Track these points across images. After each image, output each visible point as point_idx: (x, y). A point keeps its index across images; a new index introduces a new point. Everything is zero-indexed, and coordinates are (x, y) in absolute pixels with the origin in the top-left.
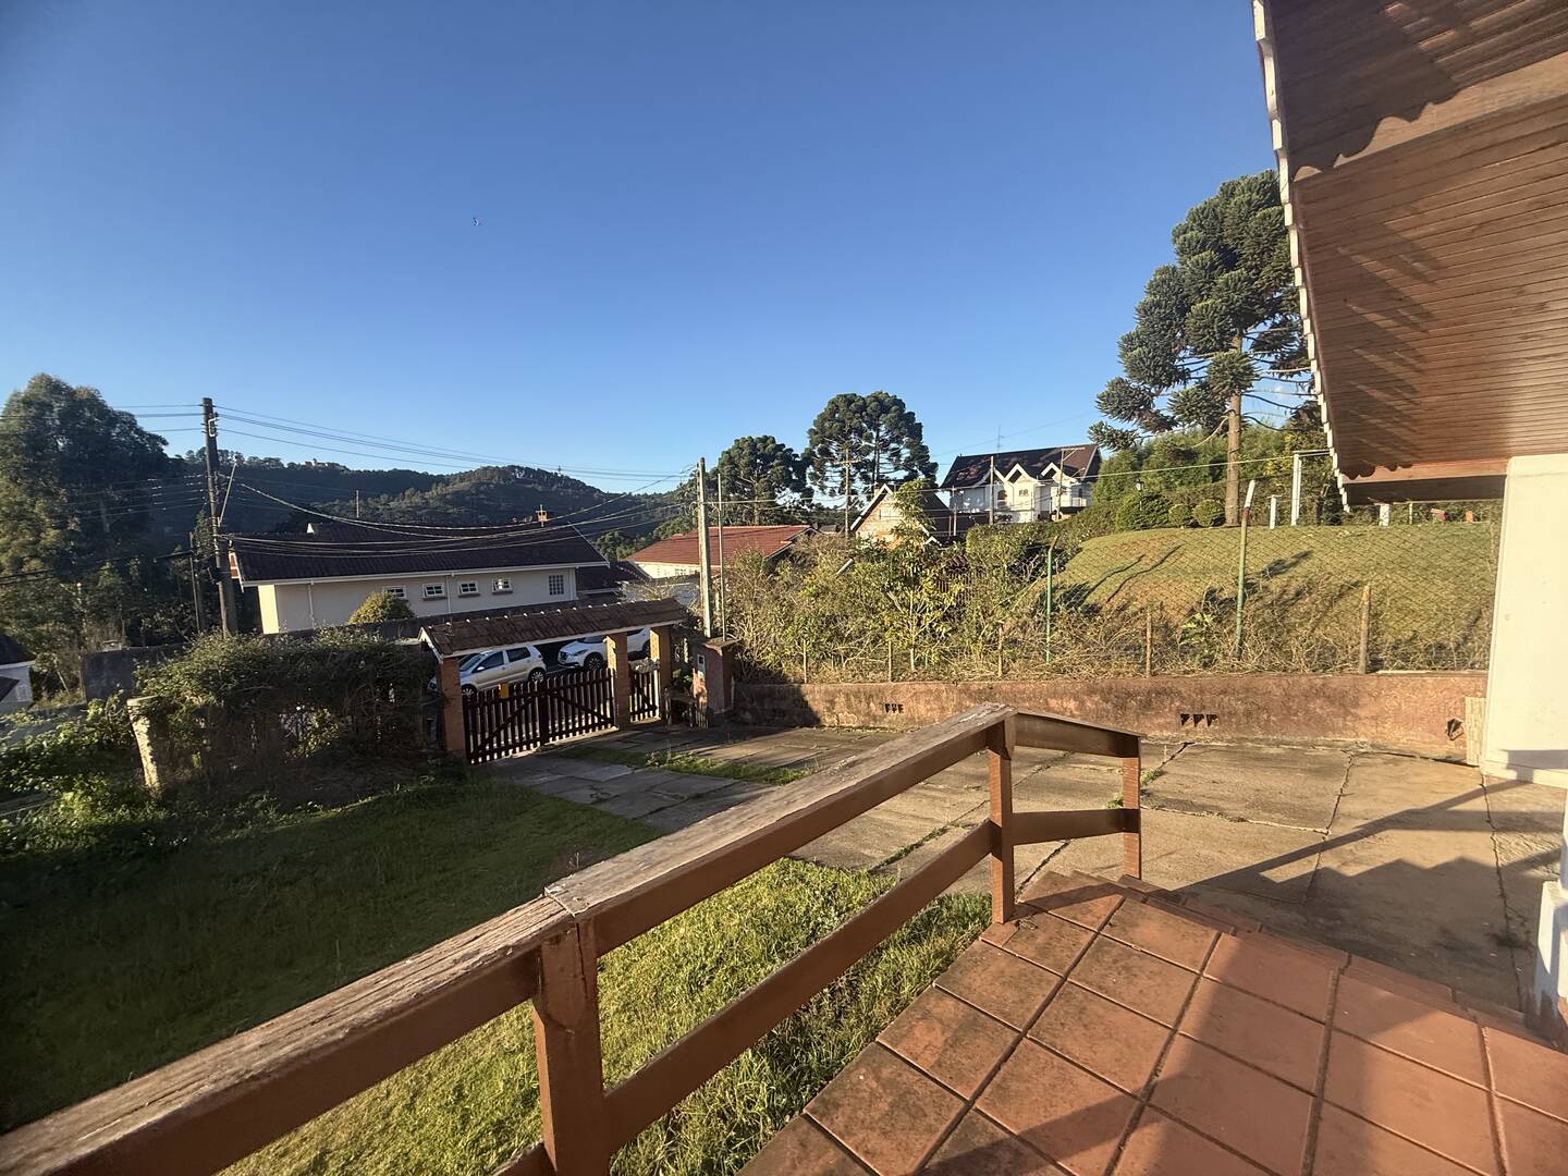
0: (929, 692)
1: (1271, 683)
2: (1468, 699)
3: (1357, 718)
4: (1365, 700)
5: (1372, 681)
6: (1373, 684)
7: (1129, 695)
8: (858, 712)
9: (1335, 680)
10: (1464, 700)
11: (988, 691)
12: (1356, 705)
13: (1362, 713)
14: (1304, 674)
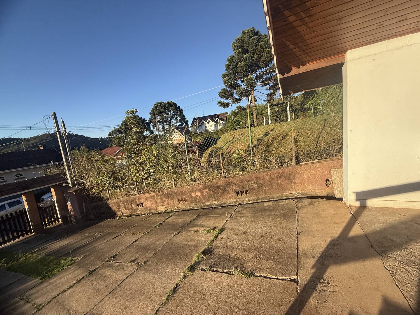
0: (150, 196)
1: (265, 175)
2: (332, 170)
3: (295, 183)
4: (297, 176)
5: (298, 168)
6: (299, 169)
7: (218, 187)
8: (128, 209)
9: (286, 170)
10: (330, 171)
11: (170, 193)
12: (294, 179)
13: (296, 181)
14: (276, 169)
